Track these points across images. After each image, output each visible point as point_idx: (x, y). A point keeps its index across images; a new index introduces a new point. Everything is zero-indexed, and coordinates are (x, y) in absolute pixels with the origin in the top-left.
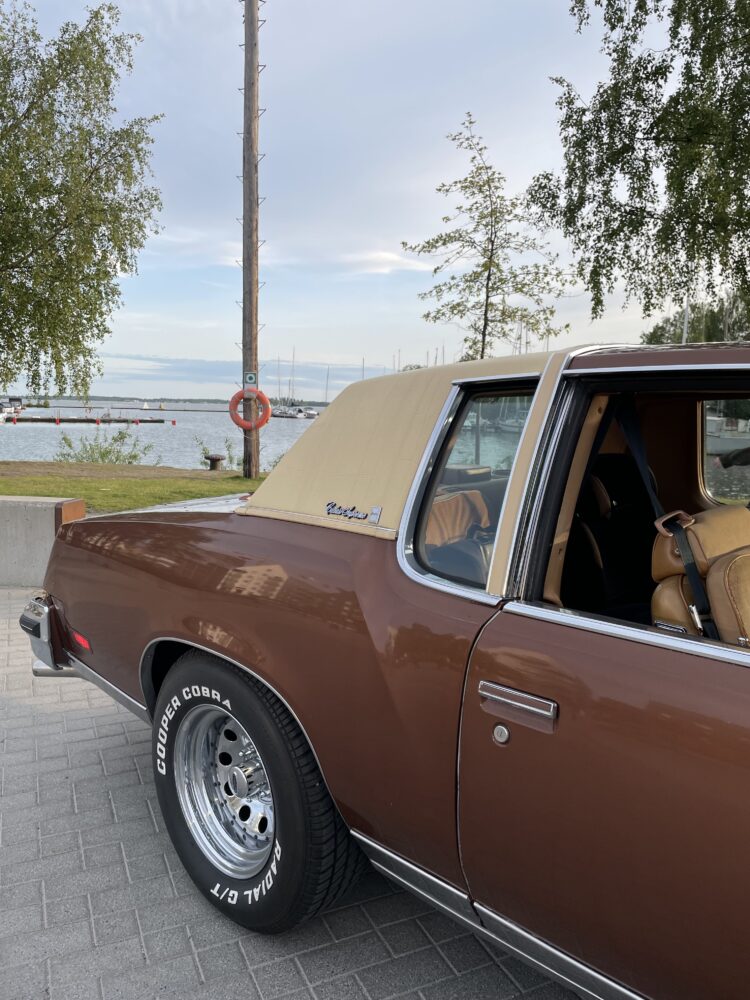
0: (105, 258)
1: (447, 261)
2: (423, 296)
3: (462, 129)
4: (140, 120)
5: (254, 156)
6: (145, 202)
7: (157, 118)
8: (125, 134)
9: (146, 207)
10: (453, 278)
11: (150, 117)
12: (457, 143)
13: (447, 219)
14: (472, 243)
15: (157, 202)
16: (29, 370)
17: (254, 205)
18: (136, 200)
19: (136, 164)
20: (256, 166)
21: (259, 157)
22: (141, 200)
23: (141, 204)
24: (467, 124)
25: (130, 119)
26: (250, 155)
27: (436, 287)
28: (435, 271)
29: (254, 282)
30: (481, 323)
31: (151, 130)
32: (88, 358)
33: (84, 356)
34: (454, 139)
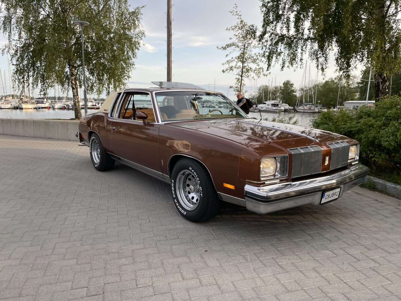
0: (127, 53)
1: (230, 53)
2: (223, 64)
3: (234, 9)
4: (138, 8)
5: (170, 20)
6: (140, 34)
7: (143, 7)
8: (133, 13)
9: (140, 36)
10: (232, 58)
11: (141, 7)
12: (232, 13)
13: (231, 38)
14: (238, 46)
15: (144, 35)
16: (107, 90)
17: (170, 36)
18: (137, 34)
19: (136, 23)
20: (171, 23)
21: (172, 20)
22: (139, 34)
23: (139, 36)
24: (235, 7)
25: (135, 8)
26: (169, 20)
27: (227, 61)
28: (227, 56)
29: (170, 61)
30: (240, 73)
31: (142, 11)
32: (125, 86)
33: (123, 85)
34: (231, 12)
